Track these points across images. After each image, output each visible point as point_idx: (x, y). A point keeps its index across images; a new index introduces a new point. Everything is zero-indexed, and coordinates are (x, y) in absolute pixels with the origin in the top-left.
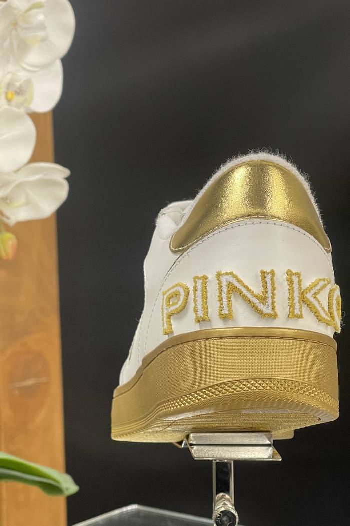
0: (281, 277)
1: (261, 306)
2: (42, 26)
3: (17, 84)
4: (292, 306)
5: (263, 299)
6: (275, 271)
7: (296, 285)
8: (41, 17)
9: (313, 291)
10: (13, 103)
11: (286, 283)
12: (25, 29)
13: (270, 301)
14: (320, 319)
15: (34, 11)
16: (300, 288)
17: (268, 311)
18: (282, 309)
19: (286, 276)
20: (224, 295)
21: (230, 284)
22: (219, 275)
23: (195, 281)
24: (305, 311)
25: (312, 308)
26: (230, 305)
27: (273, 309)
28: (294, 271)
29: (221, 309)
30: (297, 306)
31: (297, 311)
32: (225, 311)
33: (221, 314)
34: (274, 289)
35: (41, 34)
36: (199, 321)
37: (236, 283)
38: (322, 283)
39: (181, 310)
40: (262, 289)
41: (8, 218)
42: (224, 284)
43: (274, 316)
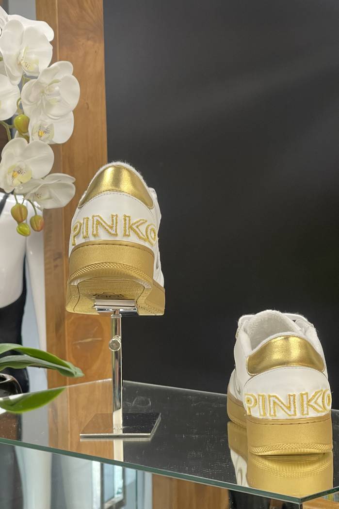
0: (121, 218)
1: (110, 230)
2: (58, 94)
3: (46, 127)
4: (125, 231)
5: (111, 227)
6: (118, 215)
7: (127, 222)
8: (57, 88)
9: (136, 225)
10: (42, 138)
11: (123, 220)
12: (48, 95)
13: (114, 228)
14: (140, 238)
15: (54, 84)
16: (129, 223)
17: (113, 232)
18: (120, 232)
19: (123, 217)
20: (95, 226)
21: (97, 220)
22: (93, 217)
23: (84, 220)
24: (132, 233)
25: (135, 232)
26: (97, 231)
27: (116, 231)
28: (127, 215)
29: (93, 232)
30: (128, 231)
31: (127, 233)
32: (95, 233)
33: (93, 234)
34: (116, 223)
35: (58, 98)
36: (84, 238)
37: (100, 220)
38: (142, 221)
39: (78, 234)
40: (112, 223)
42: (95, 221)
43: (116, 235)
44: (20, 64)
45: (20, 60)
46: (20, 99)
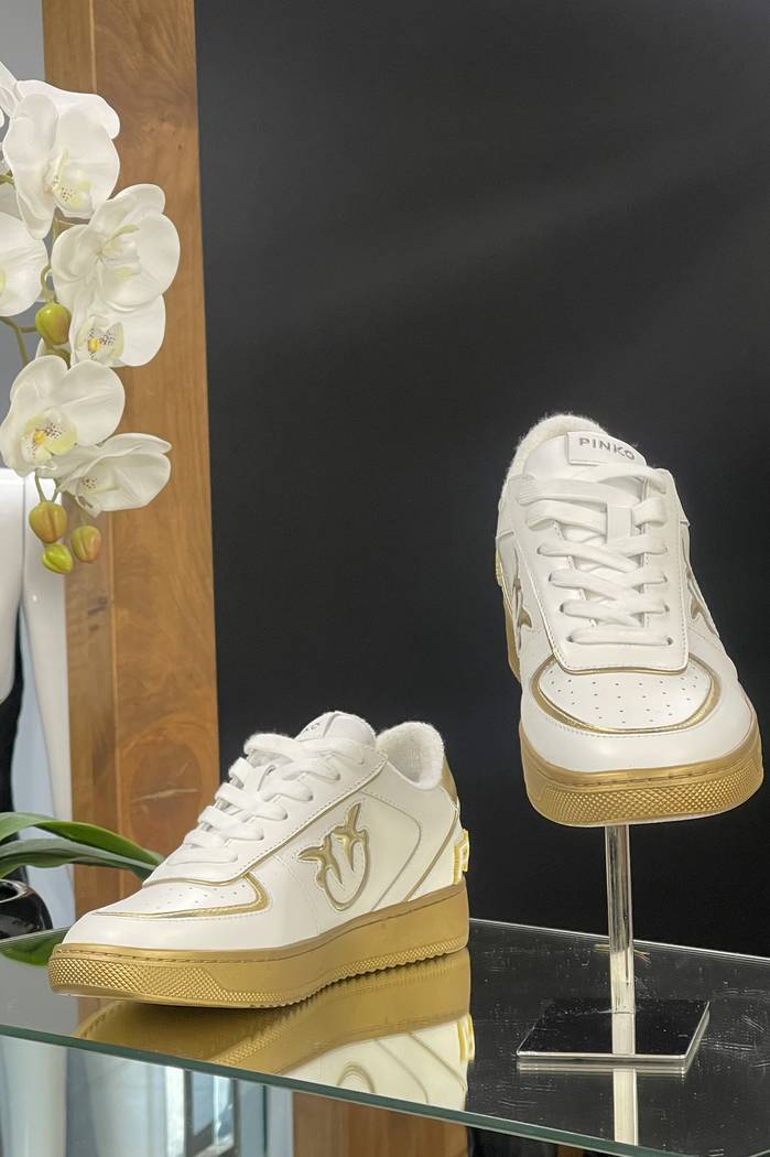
2: (135, 257)
3: (104, 330)
8: (132, 245)
10: (97, 355)
12: (112, 259)
15: (124, 236)
35: (133, 266)
41: (91, 507)
44: (49, 192)
45: (49, 182)
46: (49, 267)
